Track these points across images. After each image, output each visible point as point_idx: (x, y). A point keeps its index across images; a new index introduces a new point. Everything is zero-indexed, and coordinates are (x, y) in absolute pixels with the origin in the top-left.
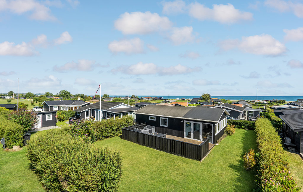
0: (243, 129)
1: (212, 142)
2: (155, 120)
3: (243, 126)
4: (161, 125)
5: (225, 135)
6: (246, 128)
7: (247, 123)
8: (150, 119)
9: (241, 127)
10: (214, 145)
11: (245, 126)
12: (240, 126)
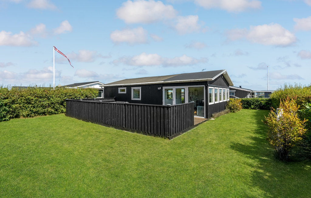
0: (253, 109)
1: (204, 116)
2: (125, 92)
3: (253, 105)
4: (133, 99)
5: (226, 110)
6: (256, 107)
7: (257, 101)
8: (119, 92)
9: (250, 107)
10: (207, 120)
11: (255, 105)
12: (248, 105)
